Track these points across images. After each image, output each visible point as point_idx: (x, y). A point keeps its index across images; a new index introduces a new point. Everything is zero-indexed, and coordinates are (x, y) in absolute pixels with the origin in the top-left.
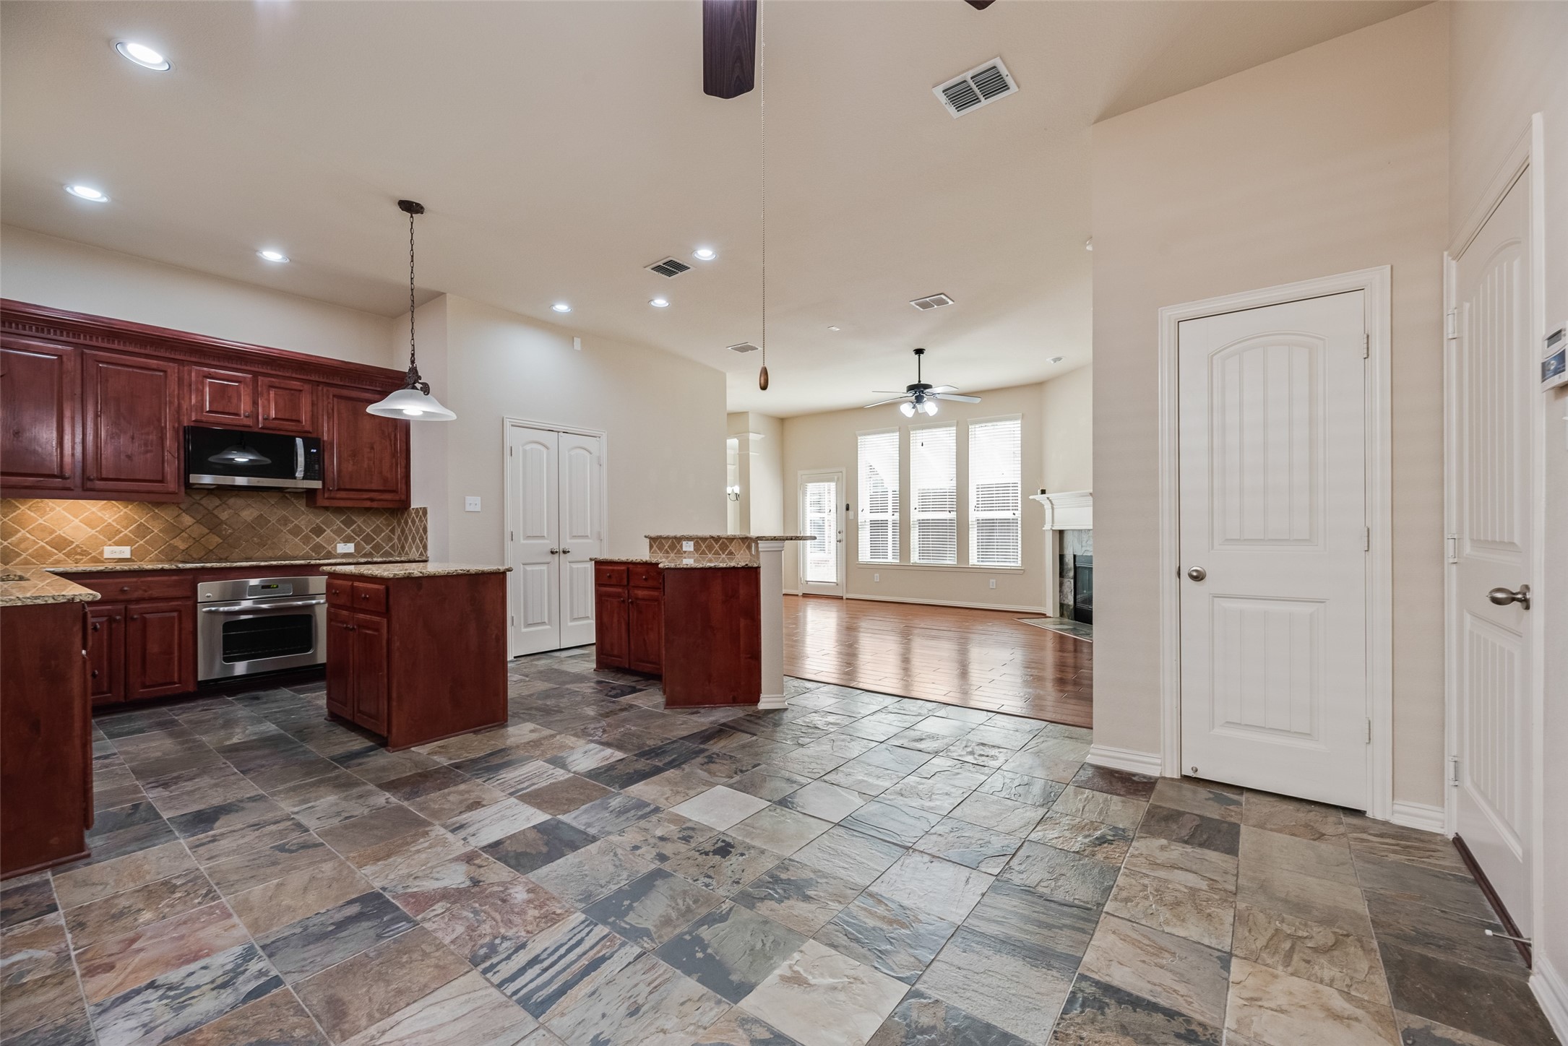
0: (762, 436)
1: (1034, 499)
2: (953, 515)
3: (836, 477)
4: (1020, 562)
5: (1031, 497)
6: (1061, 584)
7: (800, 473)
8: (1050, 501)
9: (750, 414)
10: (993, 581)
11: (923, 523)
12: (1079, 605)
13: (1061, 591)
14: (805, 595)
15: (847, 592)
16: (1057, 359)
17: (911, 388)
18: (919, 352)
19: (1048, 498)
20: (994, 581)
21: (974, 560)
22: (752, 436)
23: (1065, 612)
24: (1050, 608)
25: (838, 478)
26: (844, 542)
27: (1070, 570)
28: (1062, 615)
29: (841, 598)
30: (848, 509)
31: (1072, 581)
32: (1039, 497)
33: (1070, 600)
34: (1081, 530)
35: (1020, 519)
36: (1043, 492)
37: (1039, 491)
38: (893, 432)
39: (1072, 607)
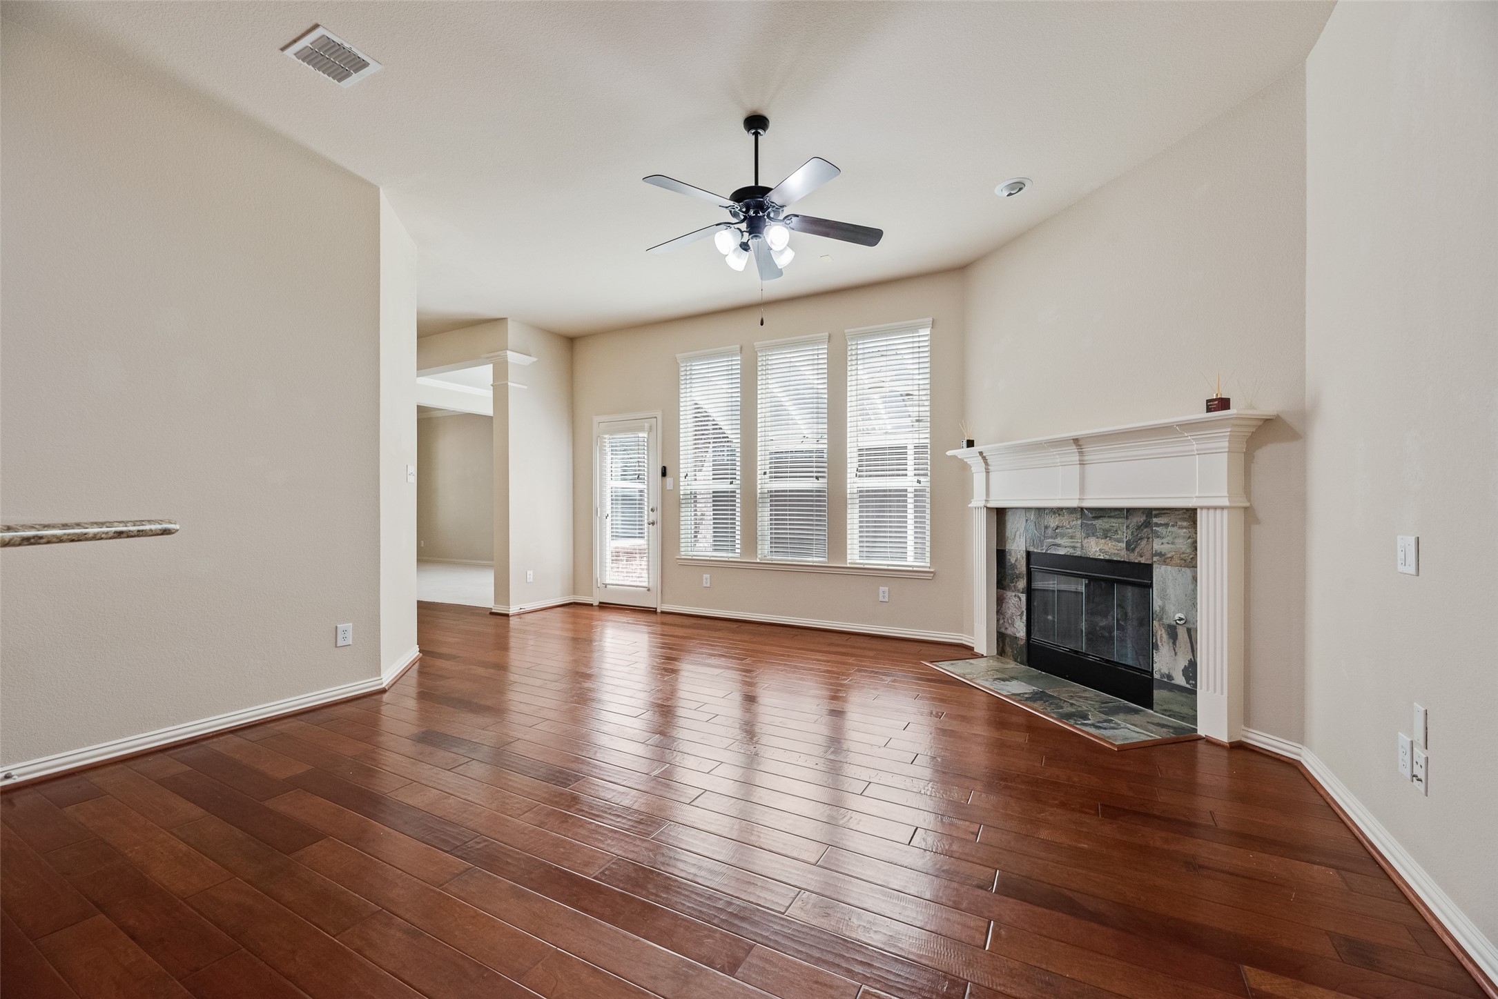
0: (535, 359)
1: (955, 457)
2: (821, 484)
3: (647, 425)
4: (928, 560)
5: (949, 453)
6: (1000, 601)
7: (597, 419)
8: (984, 458)
9: (510, 323)
10: (884, 589)
11: (777, 498)
12: (1036, 637)
13: (1000, 612)
14: (604, 606)
15: (662, 602)
16: (1018, 187)
17: (739, 196)
18: (756, 123)
19: (981, 453)
20: (886, 589)
21: (854, 555)
22: (512, 357)
23: (1008, 649)
24: (981, 639)
25: (651, 428)
26: (659, 525)
27: (1019, 577)
28: (1001, 652)
29: (653, 611)
30: (664, 474)
31: (1024, 597)
32: (963, 452)
33: (1019, 629)
34: (1044, 509)
35: (928, 490)
36: (970, 444)
37: (965, 444)
38: (733, 355)
39: (1022, 642)
